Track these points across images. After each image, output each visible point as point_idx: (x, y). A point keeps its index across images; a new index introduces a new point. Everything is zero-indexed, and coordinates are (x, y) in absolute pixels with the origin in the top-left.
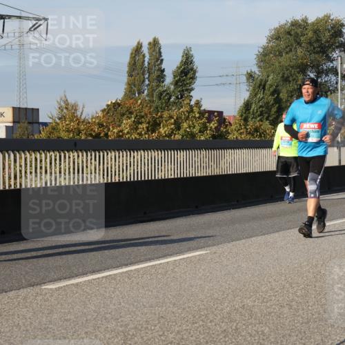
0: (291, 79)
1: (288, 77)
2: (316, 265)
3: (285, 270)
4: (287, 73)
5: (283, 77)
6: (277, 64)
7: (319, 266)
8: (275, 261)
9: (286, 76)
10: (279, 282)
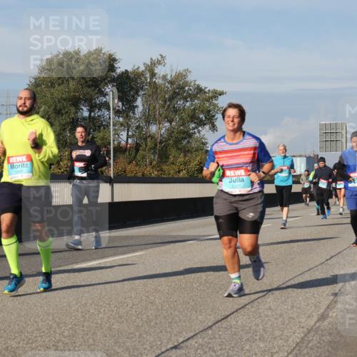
0: (63, 112)
1: (61, 110)
2: (86, 304)
3: (53, 310)
4: (59, 106)
5: (55, 109)
6: (49, 96)
7: (88, 305)
8: (43, 300)
9: (58, 108)
10: (47, 322)
